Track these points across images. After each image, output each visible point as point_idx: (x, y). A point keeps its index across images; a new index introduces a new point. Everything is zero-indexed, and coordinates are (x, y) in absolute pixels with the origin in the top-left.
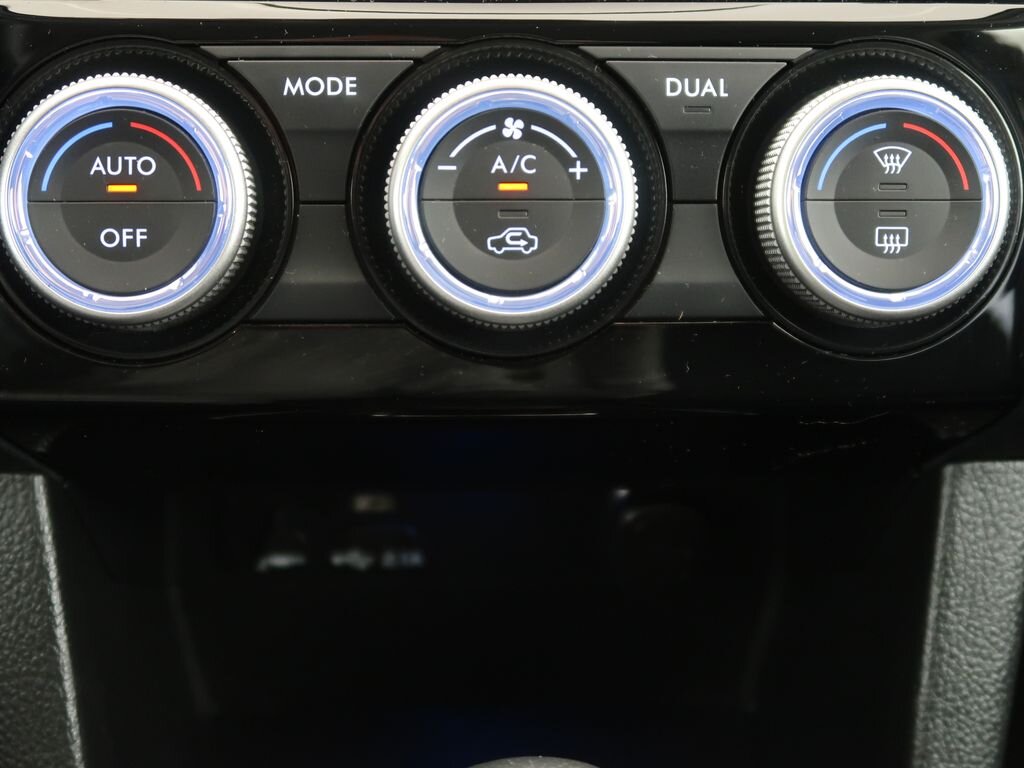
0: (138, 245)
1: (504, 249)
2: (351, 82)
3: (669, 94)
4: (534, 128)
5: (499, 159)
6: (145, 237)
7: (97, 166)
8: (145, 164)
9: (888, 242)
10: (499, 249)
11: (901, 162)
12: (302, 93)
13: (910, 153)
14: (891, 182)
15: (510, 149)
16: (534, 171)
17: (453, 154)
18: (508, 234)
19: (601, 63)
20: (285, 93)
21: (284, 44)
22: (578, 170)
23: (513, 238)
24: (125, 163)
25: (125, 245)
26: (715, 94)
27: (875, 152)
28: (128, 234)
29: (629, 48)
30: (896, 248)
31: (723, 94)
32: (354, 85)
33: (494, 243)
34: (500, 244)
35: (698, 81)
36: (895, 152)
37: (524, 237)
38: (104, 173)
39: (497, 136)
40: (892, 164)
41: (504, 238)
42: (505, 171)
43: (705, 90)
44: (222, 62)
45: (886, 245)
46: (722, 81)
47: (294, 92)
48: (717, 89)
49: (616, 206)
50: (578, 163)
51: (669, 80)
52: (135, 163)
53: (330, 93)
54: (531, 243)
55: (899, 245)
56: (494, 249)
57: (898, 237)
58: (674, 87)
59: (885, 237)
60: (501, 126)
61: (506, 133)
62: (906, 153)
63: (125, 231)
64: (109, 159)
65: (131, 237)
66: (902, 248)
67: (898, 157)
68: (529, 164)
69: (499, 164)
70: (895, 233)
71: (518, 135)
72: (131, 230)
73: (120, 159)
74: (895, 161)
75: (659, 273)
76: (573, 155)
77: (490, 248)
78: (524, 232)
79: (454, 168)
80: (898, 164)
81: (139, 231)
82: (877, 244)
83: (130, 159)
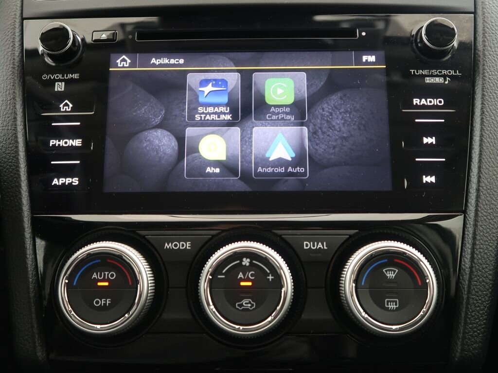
0: (107, 305)
1: (243, 307)
2: (189, 244)
3: (305, 248)
4: (254, 262)
5: (241, 273)
6: (110, 302)
7: (95, 276)
8: (112, 275)
9: (391, 305)
11: (394, 274)
12: (171, 248)
13: (397, 271)
15: (245, 270)
16: (253, 278)
18: (244, 302)
19: (280, 236)
20: (165, 248)
21: (166, 230)
22: (270, 277)
23: (246, 303)
24: (105, 274)
25: (102, 305)
26: (322, 248)
27: (384, 270)
28: (104, 301)
29: (290, 231)
30: (394, 308)
31: (325, 248)
32: (190, 245)
33: (238, 305)
34: (241, 305)
35: (316, 243)
36: (391, 270)
37: (250, 303)
39: (240, 264)
40: (390, 275)
41: (242, 303)
42: (243, 278)
43: (319, 246)
44: (144, 237)
45: (390, 306)
46: (325, 243)
47: (168, 247)
48: (323, 246)
49: (284, 291)
50: (270, 275)
51: (305, 243)
52: (108, 274)
53: (181, 248)
55: (395, 307)
56: (239, 308)
57: (394, 303)
58: (307, 245)
59: (389, 303)
60: (242, 261)
61: (244, 263)
62: (396, 271)
64: (99, 273)
65: (105, 302)
66: (396, 308)
67: (393, 272)
68: (252, 275)
69: (241, 275)
70: (393, 301)
71: (248, 264)
72: (105, 300)
74: (391, 274)
75: (303, 315)
76: (268, 271)
77: (237, 307)
78: (250, 301)
79: (224, 277)
80: (393, 275)
81: (108, 300)
82: (386, 306)
83: (107, 273)
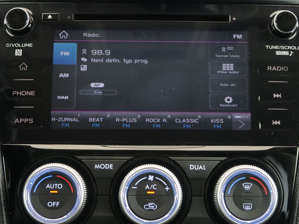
10: (147, 208)
14: (247, 192)
17: (136, 184)
38: (49, 188)
54: (155, 207)
63: (54, 202)
73: (54, 184)
